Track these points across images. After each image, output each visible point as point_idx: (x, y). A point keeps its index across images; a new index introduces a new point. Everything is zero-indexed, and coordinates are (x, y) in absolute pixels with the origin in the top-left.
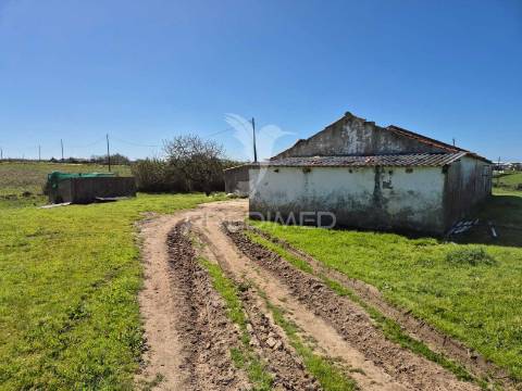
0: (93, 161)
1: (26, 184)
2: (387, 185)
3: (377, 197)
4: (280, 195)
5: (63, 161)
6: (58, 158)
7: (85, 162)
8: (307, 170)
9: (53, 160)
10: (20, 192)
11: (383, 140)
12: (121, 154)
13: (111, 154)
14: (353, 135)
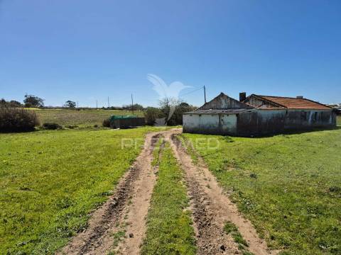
0: (124, 108)
1: (94, 121)
2: (222, 120)
3: (220, 124)
4: (192, 124)
5: (108, 108)
6: (106, 107)
7: (120, 109)
8: (200, 115)
9: (103, 108)
10: (93, 125)
11: (233, 103)
12: (139, 104)
13: (134, 104)
14: (223, 101)
